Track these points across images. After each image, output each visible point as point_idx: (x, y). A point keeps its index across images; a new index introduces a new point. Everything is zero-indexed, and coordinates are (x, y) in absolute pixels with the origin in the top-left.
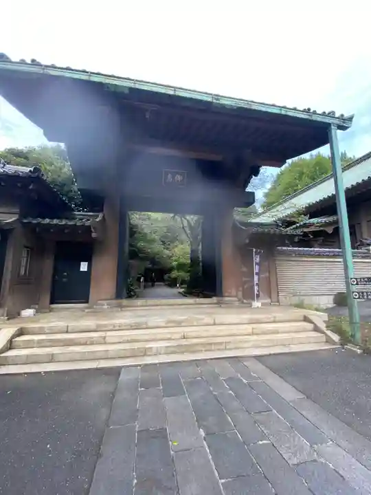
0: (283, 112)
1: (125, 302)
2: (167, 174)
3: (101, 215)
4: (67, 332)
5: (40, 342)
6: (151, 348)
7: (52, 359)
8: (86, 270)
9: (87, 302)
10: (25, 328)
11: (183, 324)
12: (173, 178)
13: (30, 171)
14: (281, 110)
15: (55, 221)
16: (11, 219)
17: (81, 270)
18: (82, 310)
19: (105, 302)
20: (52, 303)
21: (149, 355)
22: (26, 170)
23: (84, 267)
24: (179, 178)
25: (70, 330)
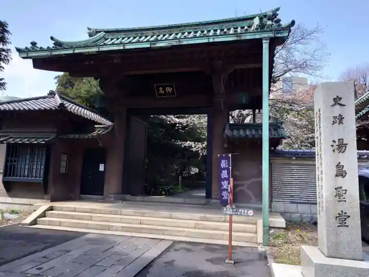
1: (128, 197)
2: (158, 87)
4: (75, 211)
6: (113, 226)
8: (103, 170)
9: (102, 195)
10: (54, 207)
11: (146, 215)
12: (164, 89)
17: (100, 170)
19: (112, 196)
20: (81, 194)
23: (102, 168)
24: (169, 90)
25: (76, 210)
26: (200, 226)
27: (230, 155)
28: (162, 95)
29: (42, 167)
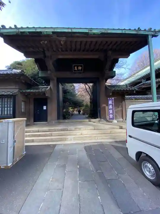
0: (124, 32)
2: (75, 66)
3: (49, 87)
5: (29, 135)
7: (33, 141)
9: (47, 121)
12: (77, 68)
13: (20, 72)
14: (122, 31)
15: (32, 91)
16: (16, 91)
18: (45, 124)
20: (34, 122)
21: (67, 141)
22: (19, 71)
23: (45, 108)
24: (80, 68)
25: (39, 131)
26: (113, 132)
27: (113, 98)
28: (76, 71)
29: (11, 109)
